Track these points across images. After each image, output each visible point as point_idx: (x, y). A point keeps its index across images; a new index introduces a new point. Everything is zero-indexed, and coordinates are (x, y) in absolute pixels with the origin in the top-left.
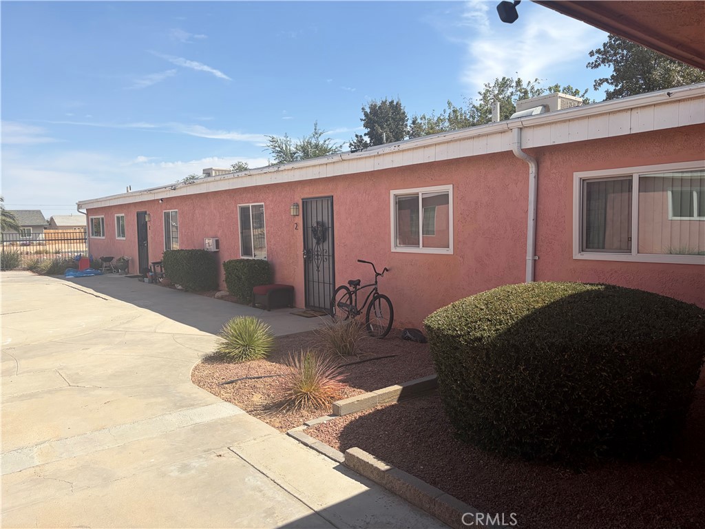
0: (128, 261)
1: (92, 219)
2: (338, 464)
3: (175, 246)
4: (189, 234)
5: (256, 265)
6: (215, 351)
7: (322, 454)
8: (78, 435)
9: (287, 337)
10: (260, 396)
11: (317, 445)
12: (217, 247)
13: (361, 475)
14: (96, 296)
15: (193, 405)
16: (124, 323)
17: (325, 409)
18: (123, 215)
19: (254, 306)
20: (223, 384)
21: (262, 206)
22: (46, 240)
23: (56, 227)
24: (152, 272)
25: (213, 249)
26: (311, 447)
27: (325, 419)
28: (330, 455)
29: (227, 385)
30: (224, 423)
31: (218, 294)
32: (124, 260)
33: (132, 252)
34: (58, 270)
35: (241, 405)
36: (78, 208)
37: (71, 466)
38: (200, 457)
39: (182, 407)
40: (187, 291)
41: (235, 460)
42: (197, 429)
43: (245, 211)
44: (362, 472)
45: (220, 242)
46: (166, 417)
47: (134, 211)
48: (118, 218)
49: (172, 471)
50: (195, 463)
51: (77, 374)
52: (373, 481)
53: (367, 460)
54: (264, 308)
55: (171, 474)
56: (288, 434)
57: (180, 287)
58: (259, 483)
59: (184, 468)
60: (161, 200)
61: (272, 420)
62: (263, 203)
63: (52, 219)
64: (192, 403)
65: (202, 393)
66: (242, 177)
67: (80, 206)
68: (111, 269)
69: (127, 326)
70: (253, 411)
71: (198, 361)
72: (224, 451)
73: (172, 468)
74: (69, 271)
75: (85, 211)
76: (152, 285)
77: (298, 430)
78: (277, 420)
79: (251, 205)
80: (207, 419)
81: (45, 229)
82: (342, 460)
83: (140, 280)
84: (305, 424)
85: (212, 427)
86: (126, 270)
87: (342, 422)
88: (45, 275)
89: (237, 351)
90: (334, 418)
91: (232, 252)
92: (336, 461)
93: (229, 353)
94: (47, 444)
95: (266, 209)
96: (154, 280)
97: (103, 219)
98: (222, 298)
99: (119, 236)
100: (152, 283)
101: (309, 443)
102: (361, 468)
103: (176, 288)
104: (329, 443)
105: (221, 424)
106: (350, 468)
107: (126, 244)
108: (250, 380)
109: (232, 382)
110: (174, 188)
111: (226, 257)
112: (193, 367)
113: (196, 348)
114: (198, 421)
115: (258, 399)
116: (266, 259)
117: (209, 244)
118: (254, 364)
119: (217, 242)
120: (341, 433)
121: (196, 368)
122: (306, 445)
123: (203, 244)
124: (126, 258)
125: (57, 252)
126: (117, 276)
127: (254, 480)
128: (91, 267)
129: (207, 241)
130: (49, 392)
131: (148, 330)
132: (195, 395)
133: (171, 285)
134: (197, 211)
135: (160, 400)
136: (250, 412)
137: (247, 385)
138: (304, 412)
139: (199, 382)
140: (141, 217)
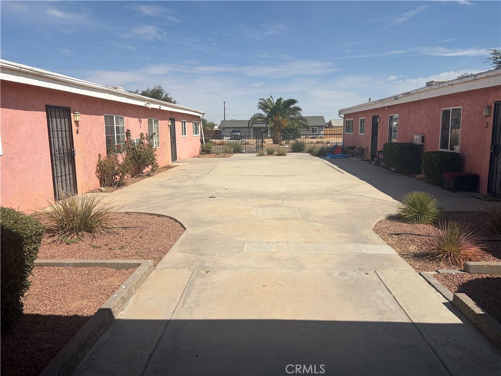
0: (364, 150)
1: (346, 121)
2: (448, 301)
3: (394, 141)
4: (404, 131)
5: (448, 156)
6: (397, 213)
7: (439, 292)
8: (297, 243)
9: (459, 212)
10: (415, 247)
11: (438, 285)
12: (423, 140)
13: (462, 313)
14: (338, 171)
15: (365, 242)
16: (346, 188)
17: (460, 266)
18: (364, 118)
19: (443, 188)
20: (392, 235)
21: (460, 109)
22: (324, 135)
23: (332, 127)
24: (377, 157)
25: (419, 143)
26: (433, 286)
27: (455, 272)
28: (445, 294)
29: (394, 236)
30: (381, 257)
31: (418, 176)
32: (362, 148)
33: (367, 144)
34: (323, 153)
35: (399, 250)
36: (339, 114)
37: (287, 256)
38: (355, 271)
39: (359, 242)
40: (397, 172)
41: (375, 278)
42: (362, 256)
43: (446, 113)
44: (463, 311)
45: (425, 137)
46: (346, 245)
47: (371, 115)
48: (361, 120)
49: (335, 273)
50: (350, 273)
51: (309, 212)
52: (469, 320)
53: (467, 304)
54: (449, 189)
55: (334, 275)
56: (420, 274)
57: (394, 169)
58: (384, 295)
59: (343, 274)
60: (388, 107)
61: (416, 263)
62: (461, 107)
63: (330, 121)
64: (366, 241)
65: (376, 237)
66: (446, 86)
67: (340, 113)
68: (354, 155)
69: (347, 190)
70: (405, 255)
71: (383, 218)
72: (371, 272)
73: (336, 272)
74: (329, 154)
75: (343, 116)
76: (377, 167)
77: (430, 274)
78: (418, 264)
79: (451, 108)
80: (370, 252)
81: (326, 128)
82: (451, 299)
83: (369, 163)
84: (437, 271)
85: (371, 257)
86: (363, 156)
87: (467, 277)
88: (316, 156)
89: (410, 216)
90: (462, 273)
91: (434, 145)
92: (447, 299)
93: (405, 216)
94: (281, 243)
95: (463, 111)
96: (378, 164)
97: (352, 121)
98: (420, 179)
99: (361, 132)
100: (377, 165)
101: (432, 283)
102: (462, 308)
103: (391, 170)
104: (449, 287)
105: (378, 257)
106: (454, 306)
107: (364, 138)
108: (412, 236)
109: (398, 234)
110: (396, 98)
111: (428, 148)
112: (378, 220)
113: (385, 210)
114: (364, 251)
115: (412, 248)
116: (459, 152)
117: (417, 139)
118: (420, 226)
119: (423, 138)
120: (463, 284)
121: (380, 222)
122: (430, 283)
123: (413, 139)
124: (363, 147)
125: (328, 143)
126: (356, 159)
127: (381, 292)
128: (342, 152)
129: (415, 137)
130: (292, 219)
131: (359, 194)
132: (369, 237)
133: (388, 168)
134: (411, 115)
135: (348, 235)
136: (402, 255)
137: (408, 238)
138: (442, 264)
139: (377, 230)
140: (375, 118)
